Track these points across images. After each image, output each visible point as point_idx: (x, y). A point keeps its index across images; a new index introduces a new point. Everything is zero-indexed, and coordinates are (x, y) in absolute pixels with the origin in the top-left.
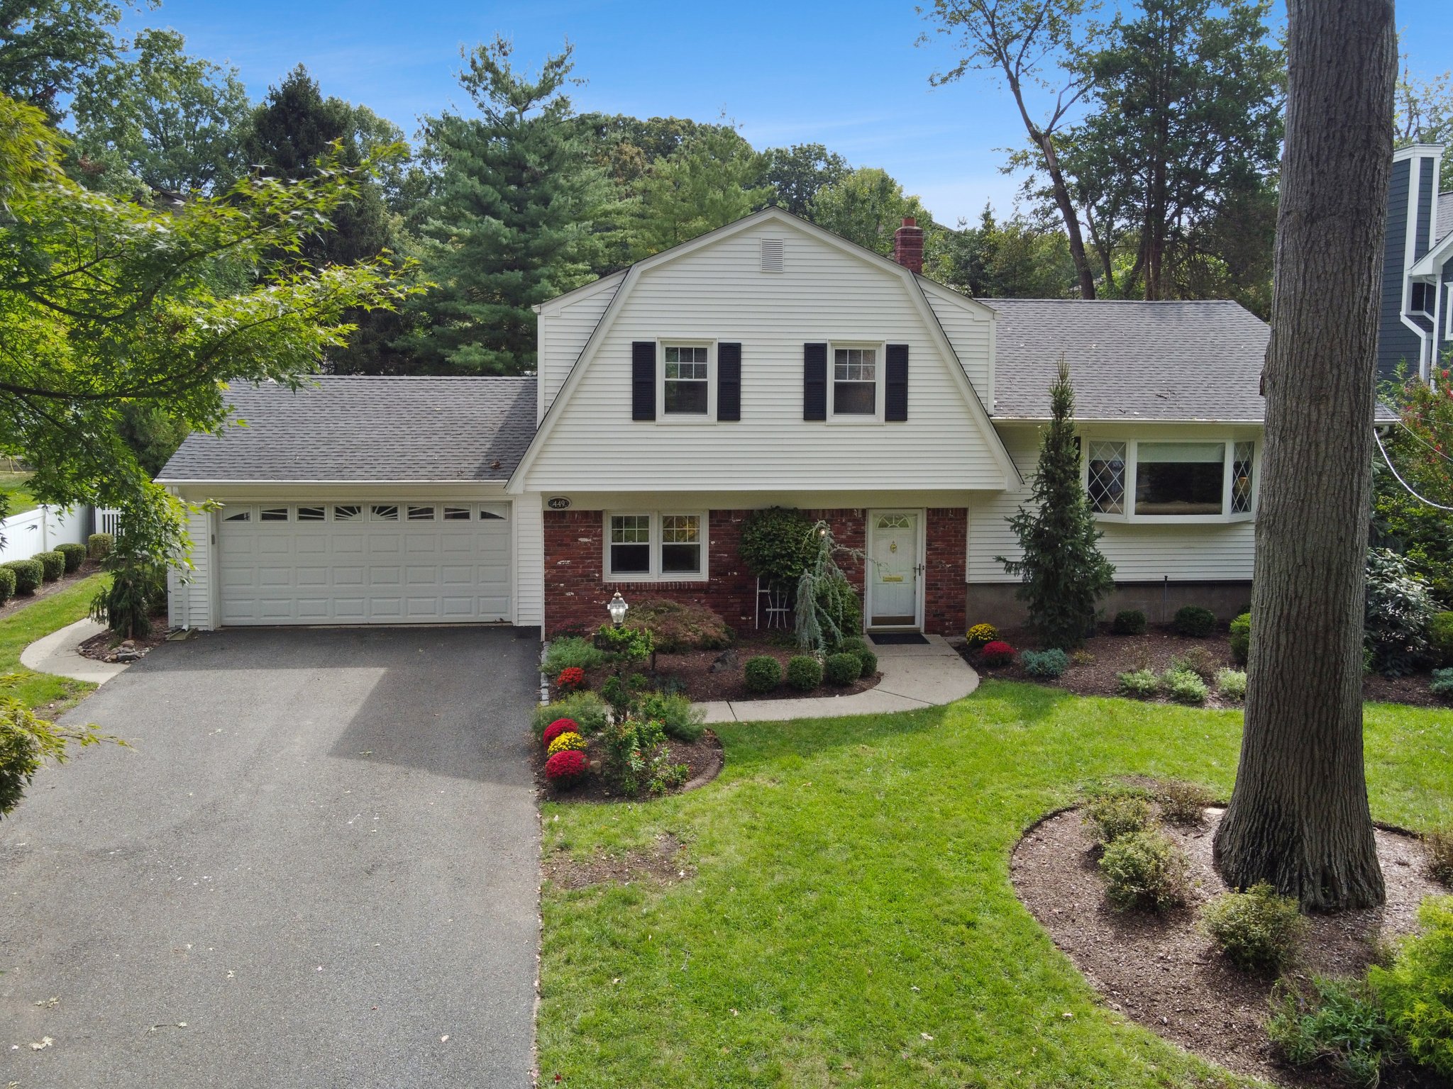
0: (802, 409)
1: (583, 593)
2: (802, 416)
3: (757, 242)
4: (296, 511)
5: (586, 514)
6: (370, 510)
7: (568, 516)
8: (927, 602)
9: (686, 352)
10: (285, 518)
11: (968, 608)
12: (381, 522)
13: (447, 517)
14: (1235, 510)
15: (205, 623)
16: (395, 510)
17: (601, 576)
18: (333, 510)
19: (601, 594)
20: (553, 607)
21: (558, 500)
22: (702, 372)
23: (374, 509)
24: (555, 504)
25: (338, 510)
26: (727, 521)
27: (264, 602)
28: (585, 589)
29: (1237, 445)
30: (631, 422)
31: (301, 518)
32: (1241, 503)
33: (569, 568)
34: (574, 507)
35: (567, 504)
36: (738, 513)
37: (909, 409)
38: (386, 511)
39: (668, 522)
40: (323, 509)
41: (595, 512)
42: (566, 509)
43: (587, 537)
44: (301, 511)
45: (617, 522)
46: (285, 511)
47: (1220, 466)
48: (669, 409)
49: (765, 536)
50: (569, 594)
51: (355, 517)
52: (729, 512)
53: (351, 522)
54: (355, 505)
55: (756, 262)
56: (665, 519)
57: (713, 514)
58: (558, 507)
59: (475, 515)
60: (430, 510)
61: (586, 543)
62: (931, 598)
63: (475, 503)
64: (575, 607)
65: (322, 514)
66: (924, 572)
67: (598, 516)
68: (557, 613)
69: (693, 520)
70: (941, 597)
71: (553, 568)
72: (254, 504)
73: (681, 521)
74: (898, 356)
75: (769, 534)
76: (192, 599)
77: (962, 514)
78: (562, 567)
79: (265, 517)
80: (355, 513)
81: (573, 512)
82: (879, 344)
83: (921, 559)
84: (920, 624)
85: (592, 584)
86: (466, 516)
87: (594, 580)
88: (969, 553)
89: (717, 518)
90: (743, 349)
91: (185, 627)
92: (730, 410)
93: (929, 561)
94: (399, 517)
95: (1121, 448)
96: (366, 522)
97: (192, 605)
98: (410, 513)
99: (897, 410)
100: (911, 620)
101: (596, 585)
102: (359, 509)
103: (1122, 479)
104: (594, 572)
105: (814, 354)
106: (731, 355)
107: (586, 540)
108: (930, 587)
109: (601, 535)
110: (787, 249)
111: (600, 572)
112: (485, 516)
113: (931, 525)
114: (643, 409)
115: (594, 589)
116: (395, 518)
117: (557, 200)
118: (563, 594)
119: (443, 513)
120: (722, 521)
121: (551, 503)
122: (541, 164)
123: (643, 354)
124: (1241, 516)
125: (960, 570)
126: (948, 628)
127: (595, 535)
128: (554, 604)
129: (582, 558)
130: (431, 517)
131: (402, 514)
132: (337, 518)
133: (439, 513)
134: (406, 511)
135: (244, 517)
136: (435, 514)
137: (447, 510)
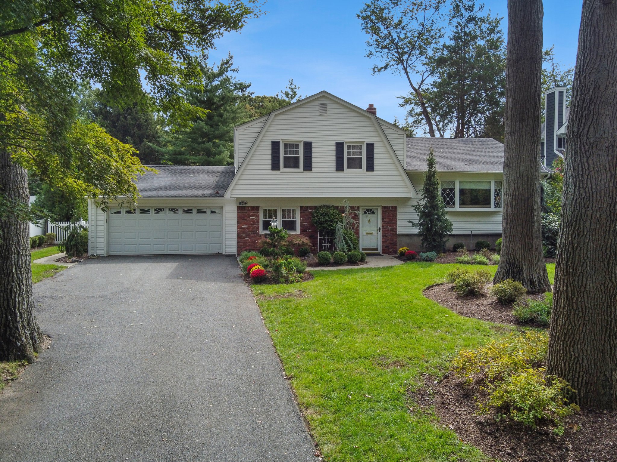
0: (335, 167)
2: (335, 169)
3: (317, 104)
4: (139, 210)
5: (253, 208)
7: (246, 208)
8: (383, 242)
9: (291, 146)
10: (135, 213)
11: (398, 244)
12: (172, 214)
13: (198, 213)
14: (495, 207)
15: (103, 253)
16: (177, 210)
18: (153, 210)
19: (259, 238)
20: (241, 244)
21: (242, 202)
22: (297, 152)
23: (169, 209)
25: (155, 210)
26: (307, 211)
27: (126, 245)
28: (253, 237)
29: (495, 182)
30: (271, 171)
31: (141, 213)
32: (497, 205)
33: (247, 228)
34: (249, 205)
35: (246, 204)
36: (311, 208)
37: (375, 167)
38: (173, 210)
39: (284, 211)
40: (149, 209)
42: (246, 206)
43: (253, 216)
44: (141, 210)
45: (265, 211)
46: (135, 210)
47: (489, 190)
48: (285, 167)
49: (322, 214)
50: (246, 238)
51: (162, 212)
52: (307, 207)
53: (161, 215)
54: (162, 208)
55: (318, 112)
56: (283, 210)
57: (301, 208)
58: (242, 205)
59: (208, 211)
60: (191, 210)
62: (384, 240)
63: (208, 207)
64: (249, 244)
65: (149, 211)
66: (381, 231)
67: (257, 208)
69: (294, 211)
70: (388, 240)
71: (241, 228)
72: (123, 208)
73: (289, 211)
74: (370, 147)
75: (323, 213)
76: (98, 244)
77: (395, 208)
78: (244, 228)
79: (127, 212)
81: (248, 207)
82: (363, 143)
83: (380, 226)
84: (380, 250)
85: (255, 235)
86: (205, 212)
87: (256, 233)
88: (398, 223)
89: (303, 209)
90: (313, 144)
91: (95, 255)
92: (308, 167)
93: (383, 226)
95: (453, 183)
96: (166, 215)
97: (98, 246)
99: (370, 167)
100: (377, 249)
101: (257, 235)
102: (164, 209)
103: (454, 194)
104: (256, 230)
105: (339, 146)
106: (308, 146)
107: (253, 218)
108: (384, 236)
109: (259, 216)
110: (328, 107)
111: (259, 230)
112: (212, 212)
113: (383, 213)
114: (275, 166)
115: (256, 237)
116: (178, 213)
117: (226, 115)
118: (244, 239)
120: (305, 211)
121: (240, 203)
122: (219, 101)
123: (275, 145)
124: (498, 209)
125: (394, 230)
126: (391, 252)
127: (257, 216)
129: (252, 225)
130: (192, 213)
131: (181, 211)
132: (155, 213)
133: (195, 211)
134: (182, 210)
135: (119, 212)
136: (193, 212)
137: (198, 210)
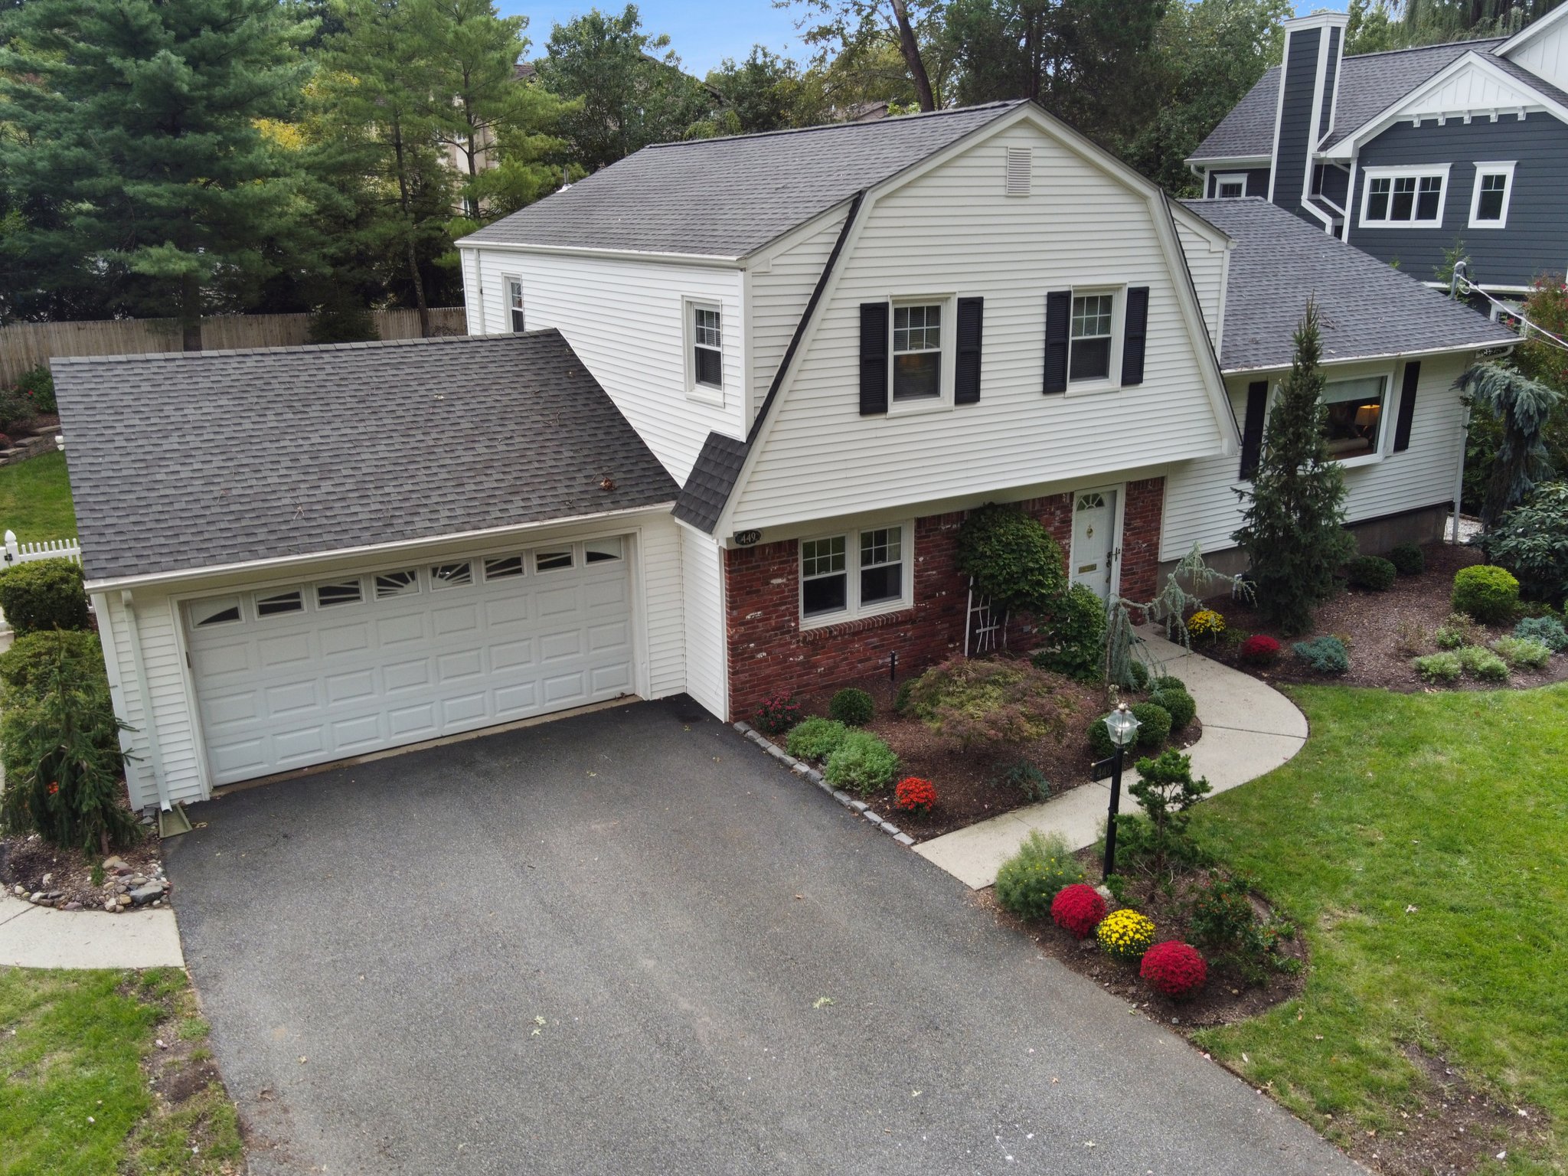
0: (1041, 380)
1: (777, 651)
2: (1041, 388)
3: (1002, 152)
4: (315, 593)
5: (777, 545)
6: (430, 573)
7: (757, 552)
9: (917, 312)
10: (297, 606)
11: (1158, 590)
12: (447, 590)
13: (541, 567)
15: (196, 791)
16: (466, 569)
17: (797, 624)
18: (374, 582)
19: (798, 647)
20: (741, 676)
21: (746, 533)
22: (937, 338)
23: (434, 571)
24: (744, 539)
25: (380, 582)
26: (936, 529)
27: (281, 738)
28: (781, 646)
30: (857, 418)
31: (323, 603)
33: (759, 621)
34: (767, 539)
35: (757, 537)
36: (948, 518)
37: (1145, 369)
38: (456, 571)
39: (867, 539)
40: (356, 583)
41: (790, 541)
42: (758, 543)
43: (781, 576)
44: (323, 592)
45: (809, 549)
46: (297, 595)
48: (902, 395)
50: (760, 656)
51: (408, 588)
52: (939, 517)
53: (405, 596)
55: (1002, 182)
56: (863, 535)
57: (921, 521)
58: (747, 542)
59: (579, 557)
60: (517, 561)
61: (779, 585)
63: (579, 542)
64: (768, 671)
65: (357, 591)
66: (1120, 556)
67: (793, 543)
68: (747, 682)
69: (896, 535)
70: (1136, 582)
71: (743, 624)
72: (246, 594)
73: (881, 537)
74: (1138, 303)
77: (1159, 485)
78: (752, 621)
79: (264, 610)
80: (406, 582)
81: (763, 546)
82: (1117, 288)
83: (1120, 541)
85: (787, 637)
86: (566, 562)
87: (789, 632)
88: (1163, 529)
89: (926, 527)
90: (986, 305)
91: (163, 804)
92: (968, 389)
93: (1126, 543)
94: (474, 578)
96: (427, 592)
97: (168, 768)
98: (488, 570)
99: (1133, 372)
101: (792, 637)
102: (412, 575)
104: (790, 621)
105: (1057, 306)
106: (971, 311)
107: (779, 581)
108: (1126, 572)
109: (793, 571)
110: (1034, 162)
111: (794, 619)
112: (592, 557)
113: (1131, 500)
114: (871, 399)
115: (790, 643)
116: (467, 580)
118: (753, 657)
119: (535, 562)
120: (931, 530)
121: (738, 538)
123: (872, 316)
125: (1154, 548)
127: (790, 573)
128: (743, 672)
129: (775, 605)
130: (520, 571)
131: (478, 572)
132: (381, 593)
133: (529, 565)
134: (483, 567)
135: (232, 615)
136: (525, 566)
137: (539, 557)
